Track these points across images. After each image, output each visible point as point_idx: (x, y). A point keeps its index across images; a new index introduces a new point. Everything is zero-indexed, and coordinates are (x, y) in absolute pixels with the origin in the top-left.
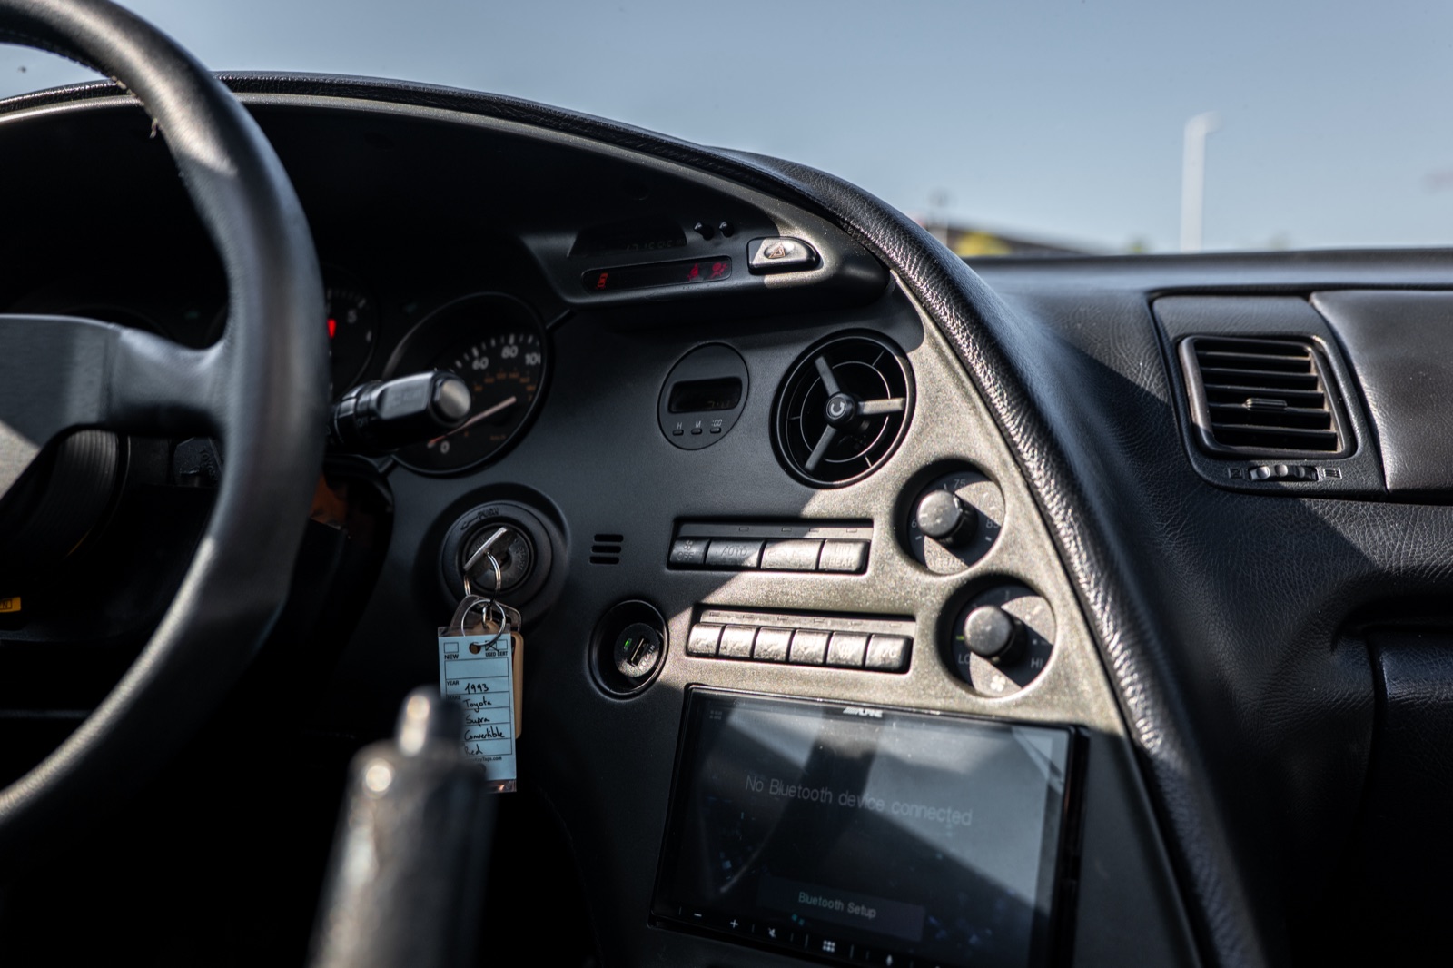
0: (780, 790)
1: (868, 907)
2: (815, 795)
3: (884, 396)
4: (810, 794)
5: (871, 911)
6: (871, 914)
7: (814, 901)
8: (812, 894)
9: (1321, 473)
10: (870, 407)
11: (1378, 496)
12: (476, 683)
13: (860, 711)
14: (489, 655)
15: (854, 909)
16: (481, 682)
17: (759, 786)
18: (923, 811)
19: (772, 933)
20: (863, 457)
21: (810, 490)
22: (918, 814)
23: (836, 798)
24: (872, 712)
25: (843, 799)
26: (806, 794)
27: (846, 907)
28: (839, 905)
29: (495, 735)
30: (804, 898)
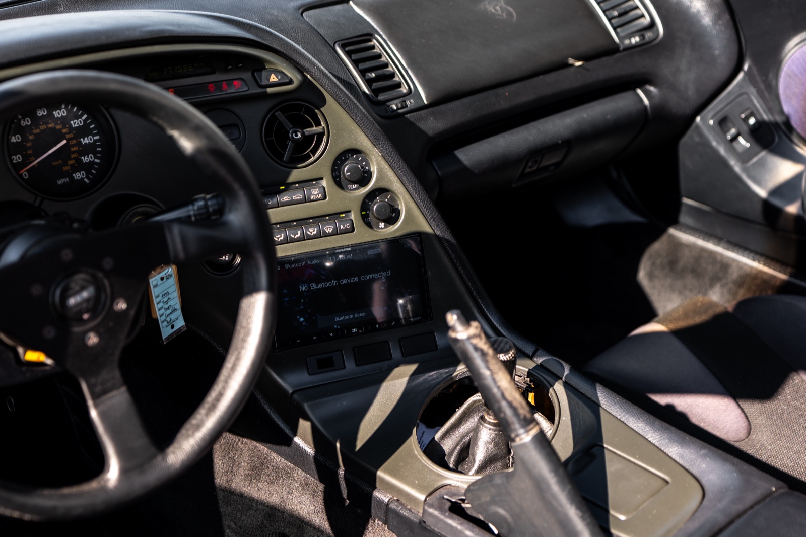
0: (315, 287)
1: (362, 313)
2: (330, 284)
3: (313, 127)
4: (328, 284)
5: (363, 314)
6: (364, 315)
7: (341, 318)
8: (339, 317)
9: (408, 103)
10: (308, 131)
11: (425, 107)
12: (164, 292)
13: (342, 250)
14: (167, 278)
15: (357, 315)
16: (166, 291)
17: (306, 288)
18: (373, 276)
19: (331, 335)
20: (308, 152)
21: (288, 169)
22: (371, 278)
23: (339, 282)
24: (347, 249)
25: (342, 282)
26: (326, 285)
27: (354, 316)
28: (351, 316)
29: (174, 310)
30: (337, 319)
